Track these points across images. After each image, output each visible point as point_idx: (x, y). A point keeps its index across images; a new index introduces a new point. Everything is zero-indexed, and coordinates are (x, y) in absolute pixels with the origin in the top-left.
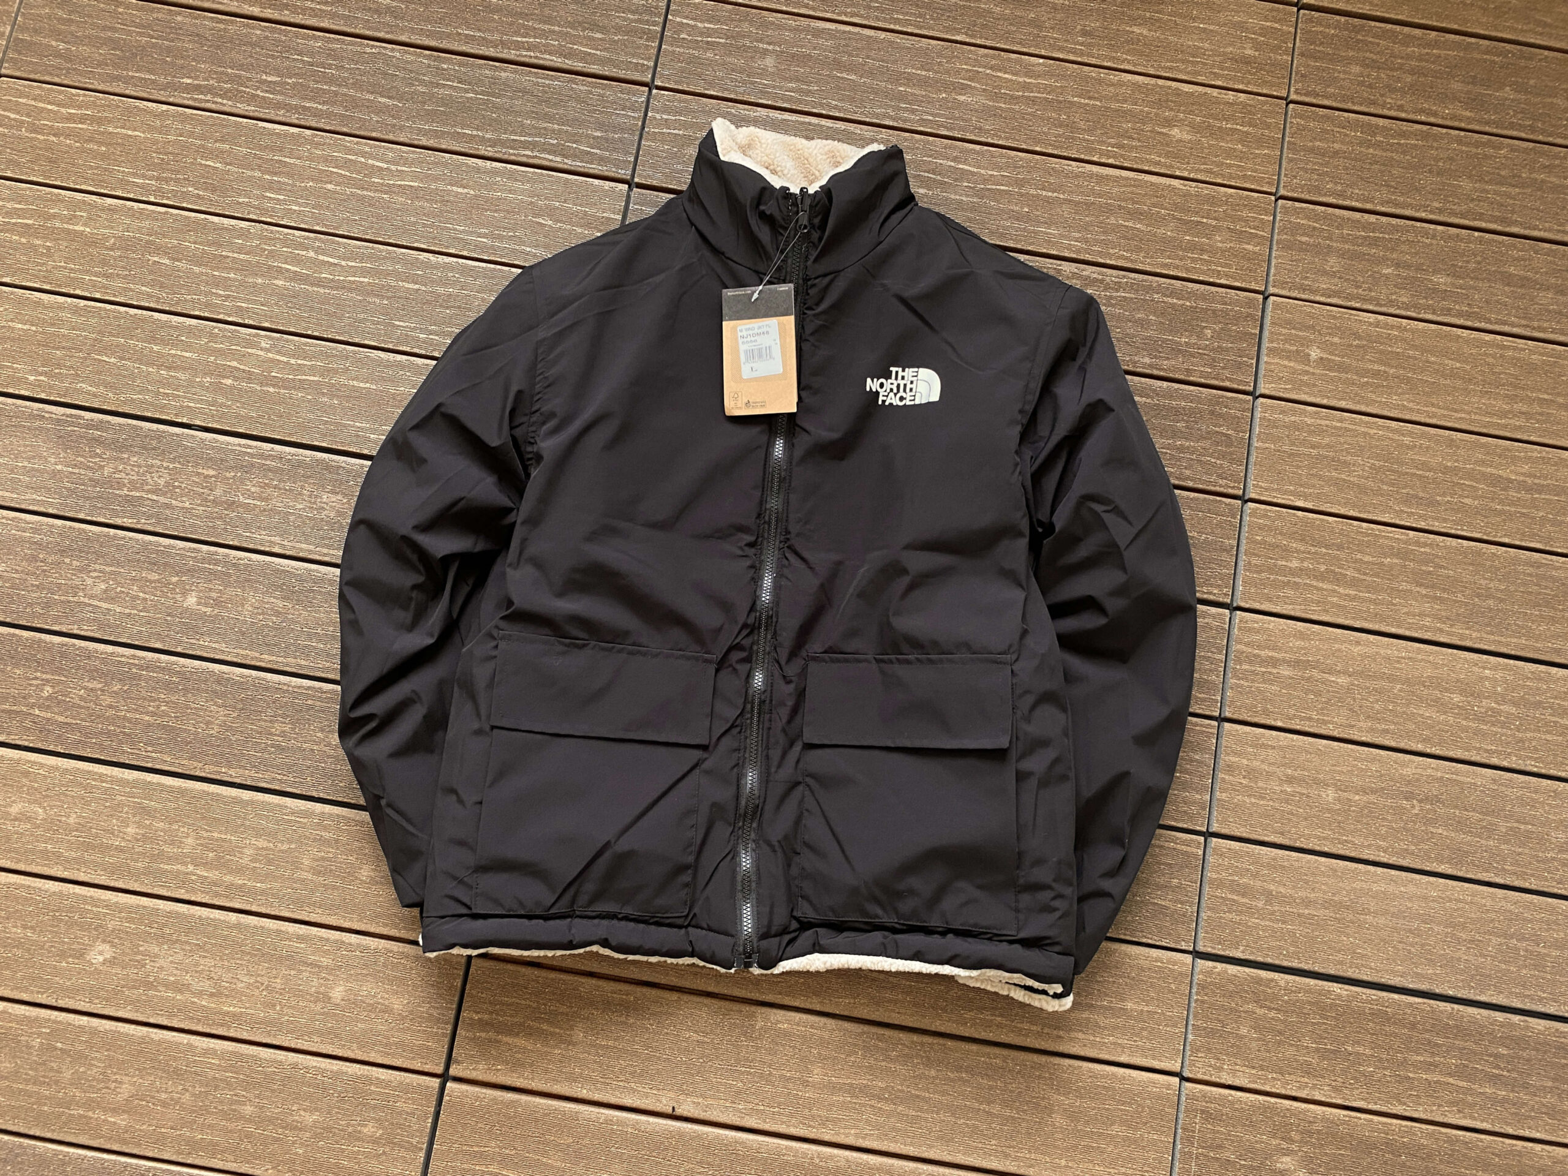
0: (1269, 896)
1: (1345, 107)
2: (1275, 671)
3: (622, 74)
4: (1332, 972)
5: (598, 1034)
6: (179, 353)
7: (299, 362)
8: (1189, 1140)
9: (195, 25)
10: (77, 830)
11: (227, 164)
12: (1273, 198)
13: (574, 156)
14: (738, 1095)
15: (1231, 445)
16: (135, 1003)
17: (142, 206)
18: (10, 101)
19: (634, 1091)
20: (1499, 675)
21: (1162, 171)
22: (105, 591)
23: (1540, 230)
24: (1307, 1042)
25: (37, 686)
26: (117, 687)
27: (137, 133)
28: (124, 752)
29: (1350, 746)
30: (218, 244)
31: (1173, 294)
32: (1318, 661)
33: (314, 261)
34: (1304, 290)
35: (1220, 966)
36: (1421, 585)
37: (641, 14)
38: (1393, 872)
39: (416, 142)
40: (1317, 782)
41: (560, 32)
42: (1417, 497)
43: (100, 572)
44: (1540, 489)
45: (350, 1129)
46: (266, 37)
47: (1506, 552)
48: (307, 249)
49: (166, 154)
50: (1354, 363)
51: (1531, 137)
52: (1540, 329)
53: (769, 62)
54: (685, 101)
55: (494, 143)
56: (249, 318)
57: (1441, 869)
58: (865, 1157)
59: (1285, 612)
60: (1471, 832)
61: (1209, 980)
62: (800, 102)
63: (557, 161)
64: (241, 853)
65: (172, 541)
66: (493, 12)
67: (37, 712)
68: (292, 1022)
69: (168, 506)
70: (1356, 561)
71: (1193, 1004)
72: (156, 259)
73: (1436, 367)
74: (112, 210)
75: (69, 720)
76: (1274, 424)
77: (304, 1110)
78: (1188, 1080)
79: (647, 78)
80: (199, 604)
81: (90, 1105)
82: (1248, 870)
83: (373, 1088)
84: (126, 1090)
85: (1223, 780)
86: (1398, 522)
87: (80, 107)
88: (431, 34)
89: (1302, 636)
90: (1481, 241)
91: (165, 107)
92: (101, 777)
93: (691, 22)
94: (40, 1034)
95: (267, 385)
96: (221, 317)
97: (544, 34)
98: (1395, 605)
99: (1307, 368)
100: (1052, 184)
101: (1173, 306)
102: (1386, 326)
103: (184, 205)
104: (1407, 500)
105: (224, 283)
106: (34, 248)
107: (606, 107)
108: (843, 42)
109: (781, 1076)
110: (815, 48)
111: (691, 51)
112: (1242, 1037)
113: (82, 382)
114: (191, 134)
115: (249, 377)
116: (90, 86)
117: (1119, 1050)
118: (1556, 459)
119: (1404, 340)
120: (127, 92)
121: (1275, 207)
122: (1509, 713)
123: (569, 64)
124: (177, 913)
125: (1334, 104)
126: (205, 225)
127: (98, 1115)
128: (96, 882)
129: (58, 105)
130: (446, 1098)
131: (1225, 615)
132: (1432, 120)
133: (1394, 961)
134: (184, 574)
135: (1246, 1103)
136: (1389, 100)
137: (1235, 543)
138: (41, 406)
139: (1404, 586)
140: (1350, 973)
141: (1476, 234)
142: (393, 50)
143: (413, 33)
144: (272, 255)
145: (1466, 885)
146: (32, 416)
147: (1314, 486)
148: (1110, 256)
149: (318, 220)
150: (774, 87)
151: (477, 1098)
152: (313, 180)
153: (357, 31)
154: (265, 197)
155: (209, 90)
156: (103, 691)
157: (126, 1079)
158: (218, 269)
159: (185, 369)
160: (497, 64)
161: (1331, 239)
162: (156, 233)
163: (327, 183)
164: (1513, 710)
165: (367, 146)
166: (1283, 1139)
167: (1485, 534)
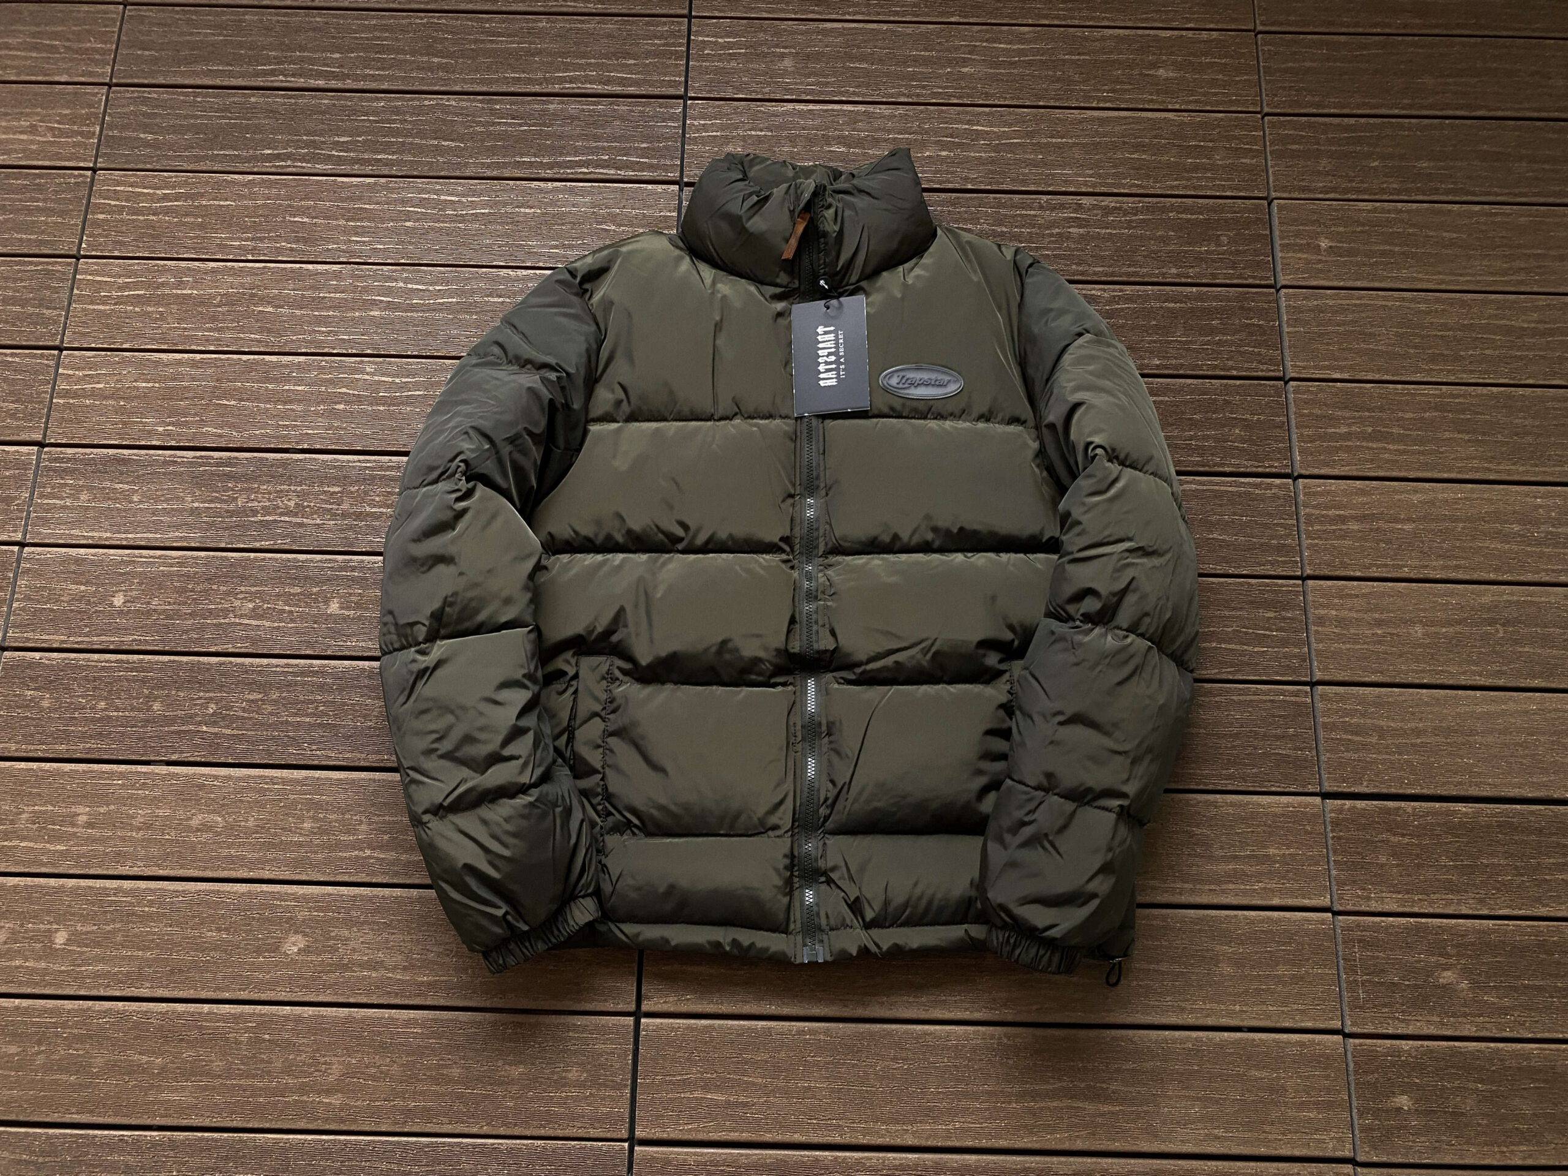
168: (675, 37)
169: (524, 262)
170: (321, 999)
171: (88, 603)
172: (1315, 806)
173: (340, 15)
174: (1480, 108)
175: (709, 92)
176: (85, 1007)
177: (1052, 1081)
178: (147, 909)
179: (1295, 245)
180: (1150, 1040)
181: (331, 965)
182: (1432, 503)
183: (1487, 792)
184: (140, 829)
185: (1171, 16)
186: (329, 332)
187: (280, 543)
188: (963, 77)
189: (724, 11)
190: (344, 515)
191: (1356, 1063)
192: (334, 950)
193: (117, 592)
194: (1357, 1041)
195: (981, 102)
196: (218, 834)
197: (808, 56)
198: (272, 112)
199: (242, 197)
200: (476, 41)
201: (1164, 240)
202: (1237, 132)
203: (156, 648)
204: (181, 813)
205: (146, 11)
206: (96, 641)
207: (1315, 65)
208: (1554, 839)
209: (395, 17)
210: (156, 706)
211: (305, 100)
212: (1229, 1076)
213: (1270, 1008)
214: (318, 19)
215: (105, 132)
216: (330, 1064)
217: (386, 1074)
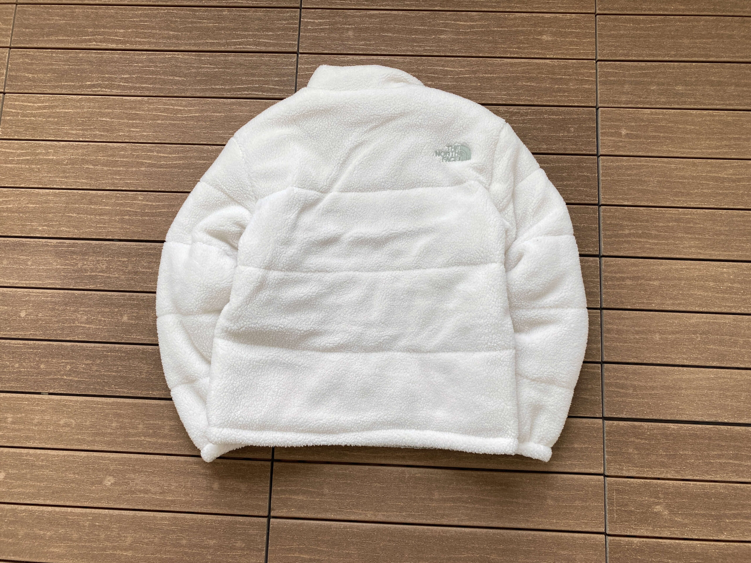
0: (635, 388)
1: (624, 13)
2: (623, 283)
3: (283, 50)
4: (669, 419)
5: (335, 489)
6: (103, 207)
7: (157, 204)
8: (612, 504)
9: (88, 57)
10: (91, 428)
11: (112, 118)
12: (595, 61)
13: (267, 91)
14: (402, 509)
15: (589, 180)
16: (127, 501)
17: (77, 143)
18: (11, 104)
19: (355, 513)
20: (730, 271)
21: (541, 56)
22: (87, 320)
23: (724, 57)
24: (661, 452)
25: (63, 366)
26: (98, 362)
27: (70, 110)
28: (106, 390)
29: (664, 313)
30: (113, 156)
31: (553, 113)
32: (643, 276)
33: (157, 157)
34: (615, 103)
35: (616, 423)
36: (688, 233)
37: (288, 20)
38: (692, 369)
39: (195, 95)
40: (650, 331)
41: (253, 34)
42: (681, 192)
43: (83, 311)
44: (739, 180)
45: (230, 545)
46: (121, 58)
47: (727, 212)
48: (153, 152)
49: (84, 118)
50: (643, 134)
51: (714, 14)
52: (730, 104)
53: (350, 33)
54: (315, 58)
55: (229, 90)
56: (132, 187)
57: (715, 364)
58: (463, 529)
59: (625, 255)
60: (726, 345)
61: (611, 429)
62: (367, 50)
63: (260, 94)
64: (164, 429)
65: (113, 293)
66: (220, 30)
67: (65, 377)
68: (198, 501)
69: (109, 277)
70: (656, 227)
71: (605, 442)
72: (87, 166)
73: (683, 130)
74: (64, 147)
75: (80, 379)
76: (609, 168)
77: (209, 539)
78: (608, 476)
79: (296, 49)
80: (129, 319)
81: (114, 548)
82: (623, 376)
83: (238, 526)
84: (129, 540)
85: (606, 337)
86: (673, 205)
87: (43, 102)
88: (195, 44)
89: (634, 265)
90: (696, 67)
91: (80, 97)
92: (98, 403)
93: (312, 21)
94: (88, 520)
95: (145, 216)
96: (119, 188)
97: (245, 37)
98: (677, 244)
99: (621, 139)
100: (489, 71)
101: (554, 120)
102: (656, 114)
103: (96, 140)
104: (676, 194)
105: (118, 173)
106: (32, 169)
107: (278, 66)
108: (383, 19)
109: (421, 498)
110: (371, 24)
111: (314, 34)
112: (630, 454)
113: (63, 227)
114: (94, 107)
115: (136, 214)
116: (46, 92)
117: (574, 467)
118: (745, 165)
119: (666, 119)
120: (63, 92)
121: (596, 66)
122: (737, 288)
123: (259, 48)
124: (139, 459)
125: (618, 12)
126: (106, 148)
127: (118, 552)
128: (102, 449)
129: (33, 103)
130: (271, 526)
131: (597, 260)
132: (666, 13)
133: (697, 409)
134: (120, 307)
135: (636, 484)
136: (644, 7)
137: (598, 226)
138: (46, 240)
139: (680, 235)
140: (678, 418)
141: (694, 64)
142: (178, 55)
143: (187, 45)
144: (138, 157)
145: (727, 370)
146: (43, 245)
147: (631, 194)
148: (521, 100)
149: (157, 138)
150: (354, 45)
151: (285, 524)
152: (151, 120)
153: (161, 48)
154: (130, 131)
155: (99, 86)
156: (92, 364)
157: (129, 535)
158: (114, 166)
159: (106, 214)
160: (226, 54)
161: (625, 77)
162: (85, 155)
163: (157, 120)
164: (739, 286)
165: (173, 101)
166: (655, 498)
167: (715, 205)
168: (293, 19)
169: (216, 142)
170: (121, 507)
171: (9, 315)
172: (599, 424)
173: (124, 8)
174: (711, 56)
175: (309, 50)
176: (14, 508)
177: (463, 553)
178: (40, 463)
179: (608, 133)
180: (511, 535)
181: (126, 491)
182: (670, 270)
183: (684, 418)
184: (36, 425)
185: (551, 5)
186: (121, 179)
187: (99, 287)
188: (441, 40)
189: (318, 5)
190: (129, 273)
191: (610, 549)
192: (127, 484)
193: (22, 310)
194: (612, 538)
195: (450, 54)
196: (73, 428)
197: (361, 29)
198: (90, 62)
199: (77, 107)
200: (192, 23)
201: (541, 130)
202: (582, 71)
203: (41, 338)
204: (55, 418)
205: (26, 7)
206: (13, 334)
207: (626, 32)
208: (717, 442)
209: (150, 9)
210: (42, 366)
211: (107, 55)
212: (549, 553)
213: (571, 521)
214: (112, 11)
215: (8, 73)
216: (126, 537)
217: (152, 542)
